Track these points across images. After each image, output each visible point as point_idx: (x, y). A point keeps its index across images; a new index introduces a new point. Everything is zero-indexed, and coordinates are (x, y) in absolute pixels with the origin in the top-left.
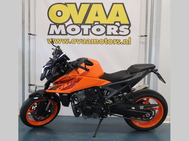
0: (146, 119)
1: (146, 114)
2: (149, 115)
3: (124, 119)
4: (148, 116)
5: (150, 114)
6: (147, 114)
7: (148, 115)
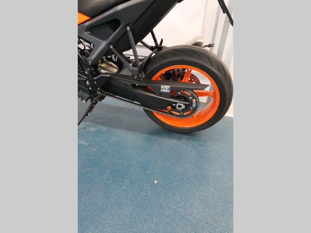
0: (178, 114)
1: (176, 103)
2: (183, 107)
3: (144, 109)
4: (181, 109)
5: (184, 104)
6: (178, 104)
7: (180, 106)
